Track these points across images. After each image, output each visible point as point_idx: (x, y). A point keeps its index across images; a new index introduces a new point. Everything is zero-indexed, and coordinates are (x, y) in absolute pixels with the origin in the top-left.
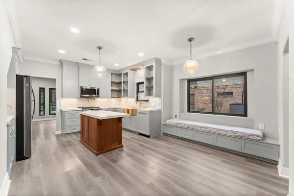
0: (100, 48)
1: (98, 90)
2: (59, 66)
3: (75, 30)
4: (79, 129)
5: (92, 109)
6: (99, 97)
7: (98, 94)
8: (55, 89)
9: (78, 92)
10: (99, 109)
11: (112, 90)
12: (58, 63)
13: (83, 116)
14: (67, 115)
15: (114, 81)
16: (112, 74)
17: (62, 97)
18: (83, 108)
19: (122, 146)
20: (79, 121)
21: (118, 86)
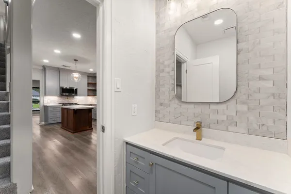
0: (76, 60)
1: (76, 90)
2: (42, 70)
3: (57, 51)
4: (60, 120)
5: (71, 104)
6: (77, 95)
7: (76, 93)
8: (39, 88)
9: (59, 91)
10: (76, 104)
11: (89, 90)
12: (42, 68)
13: (63, 109)
14: (50, 109)
15: (90, 82)
16: (88, 76)
17: (45, 95)
18: (63, 104)
19: (92, 129)
20: (59, 114)
21: (94, 87)
